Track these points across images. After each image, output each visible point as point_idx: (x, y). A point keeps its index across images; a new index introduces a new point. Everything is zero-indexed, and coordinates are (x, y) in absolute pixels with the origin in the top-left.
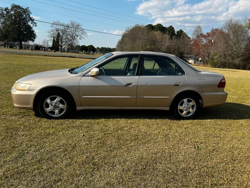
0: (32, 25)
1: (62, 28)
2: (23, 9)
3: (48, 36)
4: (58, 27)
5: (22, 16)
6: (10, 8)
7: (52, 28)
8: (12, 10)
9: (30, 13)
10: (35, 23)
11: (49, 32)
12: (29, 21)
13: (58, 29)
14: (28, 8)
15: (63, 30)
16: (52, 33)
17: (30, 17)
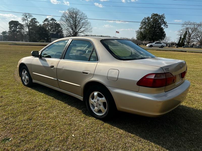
0: (164, 27)
1: (192, 26)
2: (160, 16)
3: (178, 34)
4: (188, 26)
5: (158, 21)
6: (150, 17)
7: (182, 28)
8: (151, 18)
9: (165, 18)
10: (167, 25)
11: (179, 32)
12: (162, 24)
13: (188, 28)
14: (164, 14)
15: (193, 28)
16: (181, 32)
17: (164, 21)
